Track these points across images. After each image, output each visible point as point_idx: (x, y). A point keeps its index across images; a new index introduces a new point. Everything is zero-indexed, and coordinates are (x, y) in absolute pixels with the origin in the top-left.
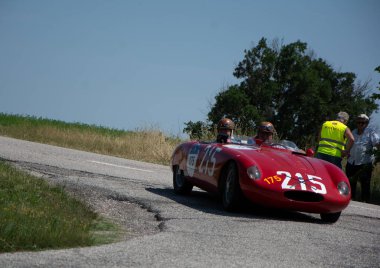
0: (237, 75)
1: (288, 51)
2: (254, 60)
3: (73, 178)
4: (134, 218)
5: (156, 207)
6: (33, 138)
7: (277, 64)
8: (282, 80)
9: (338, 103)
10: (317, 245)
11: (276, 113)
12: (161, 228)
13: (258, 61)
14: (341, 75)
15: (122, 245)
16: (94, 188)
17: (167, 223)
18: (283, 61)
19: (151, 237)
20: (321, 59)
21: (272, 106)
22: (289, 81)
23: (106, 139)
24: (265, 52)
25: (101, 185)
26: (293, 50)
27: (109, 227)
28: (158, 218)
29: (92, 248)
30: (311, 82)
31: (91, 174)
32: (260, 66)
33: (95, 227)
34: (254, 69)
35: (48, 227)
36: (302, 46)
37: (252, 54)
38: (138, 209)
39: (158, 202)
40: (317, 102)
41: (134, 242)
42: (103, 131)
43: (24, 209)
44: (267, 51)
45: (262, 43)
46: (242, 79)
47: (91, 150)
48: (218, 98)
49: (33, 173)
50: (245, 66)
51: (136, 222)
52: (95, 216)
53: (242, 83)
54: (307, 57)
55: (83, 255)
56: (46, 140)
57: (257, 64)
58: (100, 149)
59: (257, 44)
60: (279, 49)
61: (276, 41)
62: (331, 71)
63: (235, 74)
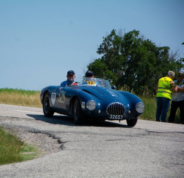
0: (99, 52)
1: (128, 36)
2: (108, 43)
3: (8, 122)
4: (45, 143)
5: (57, 136)
7: (122, 44)
8: (125, 54)
9: (160, 65)
10: (155, 151)
11: (124, 74)
13: (111, 43)
14: (161, 48)
15: (39, 160)
16: (20, 127)
17: (65, 145)
18: (126, 43)
19: (56, 154)
20: (148, 40)
21: (121, 69)
22: (130, 54)
23: (25, 97)
24: (115, 38)
25: (24, 125)
26: (131, 36)
27: (31, 150)
28: (59, 142)
29: (23, 163)
30: (143, 54)
31: (17, 118)
32: (112, 46)
33: (23, 150)
34: (109, 48)
36: (137, 33)
37: (108, 39)
38: (47, 137)
39: (59, 132)
40: (148, 66)
41: (47, 157)
42: (22, 92)
44: (116, 37)
45: (113, 33)
46: (102, 55)
47: (16, 104)
48: (89, 67)
50: (103, 47)
51: (46, 145)
52: (22, 143)
53: (102, 57)
54: (140, 39)
55: (17, 168)
57: (111, 45)
58: (21, 103)
60: (123, 35)
61: (120, 31)
62: (154, 46)
63: (98, 52)
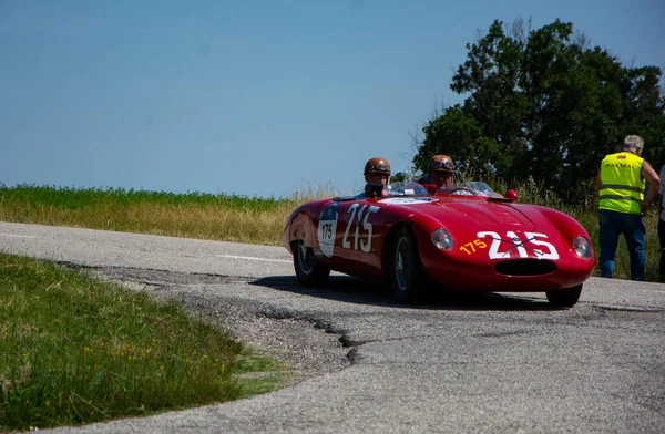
0: (458, 87)
1: (541, 39)
2: (483, 60)
3: (196, 287)
4: (304, 345)
5: (339, 324)
6: (122, 225)
7: (524, 63)
8: (534, 90)
9: (634, 121)
10: (619, 364)
11: (530, 147)
12: (351, 358)
13: (492, 60)
14: (636, 72)
15: (287, 393)
16: (232, 301)
17: (361, 350)
18: (534, 57)
19: (336, 376)
20: (598, 49)
21: (522, 135)
22: (547, 91)
23: (245, 217)
24: (501, 45)
25: (243, 295)
26: (549, 38)
27: (262, 366)
28: (345, 342)
29: (239, 403)
30: (585, 89)
31: (225, 278)
32: (495, 69)
33: (240, 367)
34: (486, 76)
35: (160, 373)
36: (565, 29)
37: (479, 51)
38: (309, 330)
39: (342, 315)
40: (599, 122)
41: (308, 387)
42: (238, 203)
43: (118, 346)
44: (505, 42)
45: (496, 30)
46: (467, 95)
47: (221, 238)
48: (428, 130)
49: (127, 285)
50: (469, 72)
51: (308, 352)
52: (237, 348)
53: (467, 101)
54: (574, 47)
55: (224, 417)
56: (145, 228)
57: (490, 66)
58: (236, 235)
59: (486, 33)
60: (525, 37)
61: (518, 25)
62: (617, 66)
63: (453, 87)
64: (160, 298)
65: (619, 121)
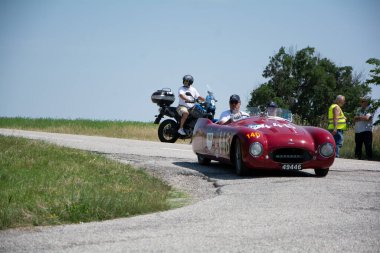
0: (266, 75)
1: (301, 55)
2: (276, 64)
3: (152, 162)
4: (198, 187)
6: (120, 135)
7: (294, 65)
8: (298, 76)
9: (341, 90)
11: (297, 101)
12: (218, 192)
13: (280, 64)
14: (341, 69)
15: (191, 207)
17: (222, 189)
18: (298, 63)
19: (211, 200)
20: (326, 59)
21: (293, 96)
22: (304, 77)
24: (284, 57)
26: (305, 54)
27: (180, 196)
28: (216, 185)
29: (169, 212)
30: (320, 76)
31: (164, 158)
32: (281, 68)
33: (170, 196)
34: (277, 70)
35: (136, 199)
36: (311, 50)
37: (275, 60)
40: (326, 91)
41: (200, 204)
43: (118, 188)
44: (286, 56)
45: (282, 51)
46: (269, 79)
48: (253, 94)
49: (122, 161)
50: (270, 69)
51: (200, 190)
52: (169, 188)
53: (270, 82)
54: (315, 58)
55: (163, 218)
56: (130, 136)
57: (279, 66)
59: (277, 52)
60: (294, 54)
61: (291, 49)
62: (334, 66)
63: (264, 76)
64: (136, 167)
65: (335, 90)
